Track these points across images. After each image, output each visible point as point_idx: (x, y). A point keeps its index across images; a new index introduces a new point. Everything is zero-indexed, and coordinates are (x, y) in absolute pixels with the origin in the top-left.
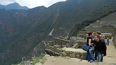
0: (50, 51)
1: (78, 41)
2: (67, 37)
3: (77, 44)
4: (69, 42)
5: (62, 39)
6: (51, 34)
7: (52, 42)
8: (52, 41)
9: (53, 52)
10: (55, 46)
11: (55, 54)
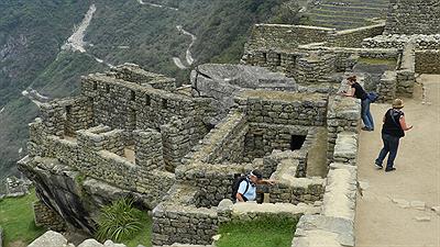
0: (53, 173)
1: (244, 95)
2: (183, 60)
3: (234, 119)
4: (180, 108)
5: (133, 86)
6: (76, 42)
7: (68, 108)
8: (64, 102)
9: (74, 176)
10: (84, 139)
11: (84, 189)
